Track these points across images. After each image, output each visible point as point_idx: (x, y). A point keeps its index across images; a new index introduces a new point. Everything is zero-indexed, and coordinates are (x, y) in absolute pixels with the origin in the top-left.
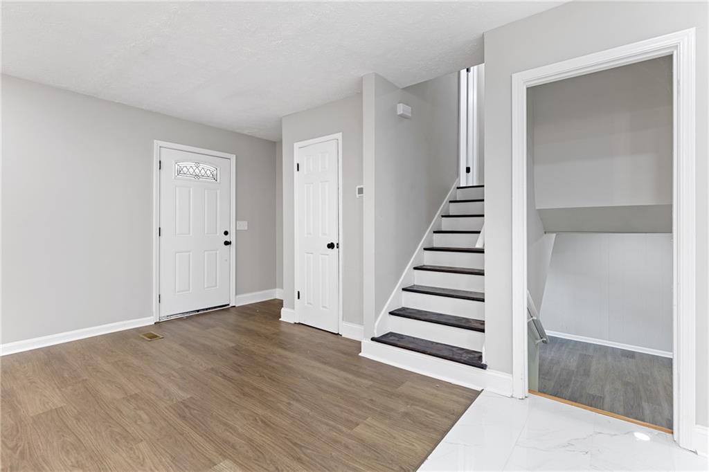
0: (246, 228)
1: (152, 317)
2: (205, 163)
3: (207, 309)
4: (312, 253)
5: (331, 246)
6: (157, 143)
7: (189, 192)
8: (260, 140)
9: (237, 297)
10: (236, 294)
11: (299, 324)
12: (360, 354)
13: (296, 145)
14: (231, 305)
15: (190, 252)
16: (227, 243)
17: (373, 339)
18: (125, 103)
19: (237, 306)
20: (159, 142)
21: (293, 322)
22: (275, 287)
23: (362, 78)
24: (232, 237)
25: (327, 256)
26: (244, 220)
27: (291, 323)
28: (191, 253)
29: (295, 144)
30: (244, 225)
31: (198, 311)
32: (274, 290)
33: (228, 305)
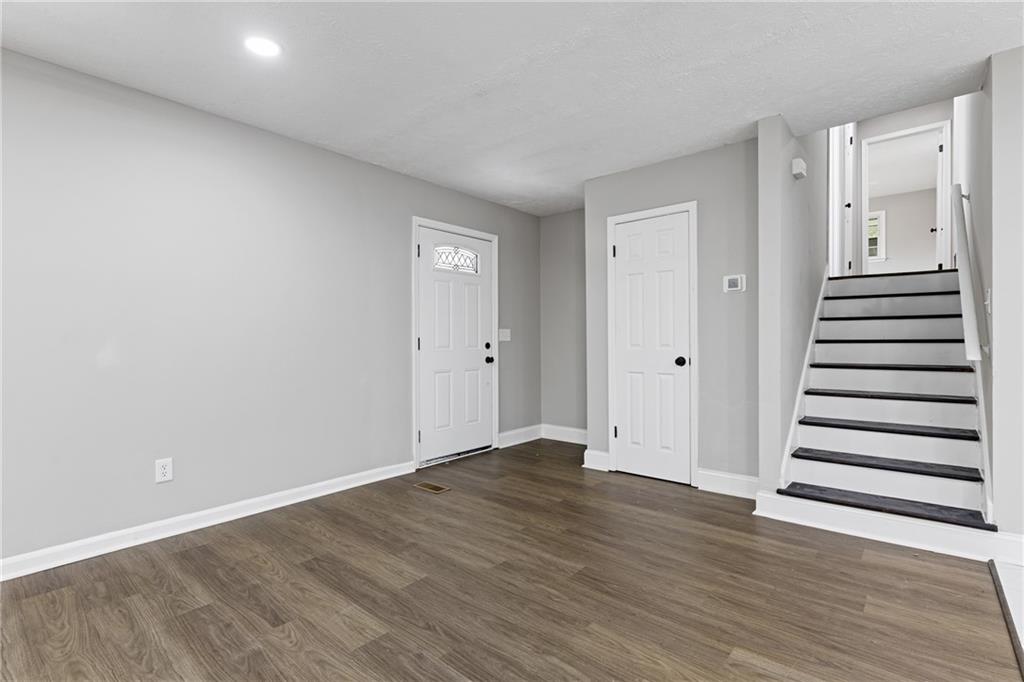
0: (509, 339)
1: (412, 462)
2: (466, 247)
3: (468, 452)
4: (642, 373)
5: (680, 362)
6: (416, 220)
7: (449, 287)
8: (525, 214)
9: (501, 435)
10: (500, 432)
11: (617, 472)
12: (754, 513)
13: (611, 221)
14: (493, 447)
15: (449, 371)
16: (489, 360)
17: (780, 492)
18: (383, 165)
19: (501, 447)
20: (418, 218)
21: (606, 470)
22: (540, 422)
23: (757, 122)
24: (494, 352)
25: (671, 377)
26: (507, 328)
27: (604, 472)
28: (451, 374)
29: (609, 219)
30: (507, 335)
31: (459, 454)
32: (537, 426)
33: (490, 446)
